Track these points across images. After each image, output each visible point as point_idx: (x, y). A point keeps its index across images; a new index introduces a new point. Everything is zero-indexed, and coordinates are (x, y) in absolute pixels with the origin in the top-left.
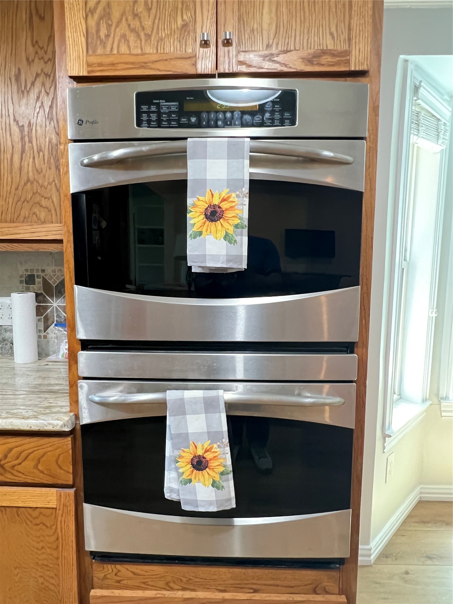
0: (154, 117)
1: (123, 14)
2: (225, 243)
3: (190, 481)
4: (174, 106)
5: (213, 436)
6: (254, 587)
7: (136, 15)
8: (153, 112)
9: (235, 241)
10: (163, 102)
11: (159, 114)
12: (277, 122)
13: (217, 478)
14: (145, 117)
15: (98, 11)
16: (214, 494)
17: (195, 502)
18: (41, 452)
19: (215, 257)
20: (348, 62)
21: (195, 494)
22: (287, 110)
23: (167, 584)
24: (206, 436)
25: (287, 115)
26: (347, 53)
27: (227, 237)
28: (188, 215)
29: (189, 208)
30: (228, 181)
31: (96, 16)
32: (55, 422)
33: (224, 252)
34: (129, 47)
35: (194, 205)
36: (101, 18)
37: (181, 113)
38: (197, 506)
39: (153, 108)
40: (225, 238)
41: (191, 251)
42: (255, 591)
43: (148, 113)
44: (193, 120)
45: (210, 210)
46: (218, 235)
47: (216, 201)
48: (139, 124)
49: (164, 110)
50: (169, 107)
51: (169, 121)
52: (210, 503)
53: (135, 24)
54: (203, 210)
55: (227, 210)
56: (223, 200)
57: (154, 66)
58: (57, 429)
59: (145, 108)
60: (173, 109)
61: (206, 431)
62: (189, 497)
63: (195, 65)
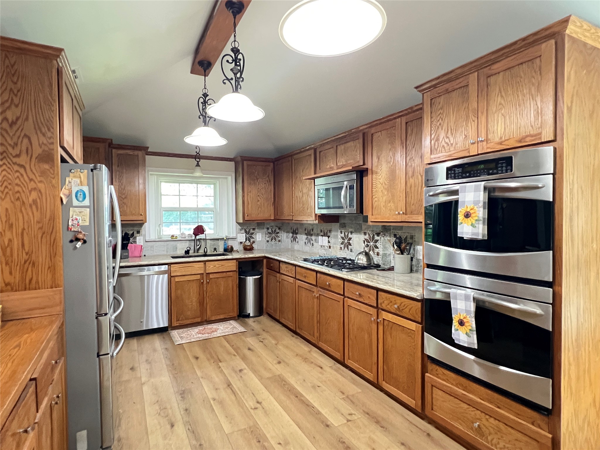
0: (453, 175)
1: (443, 138)
2: (471, 227)
3: (458, 330)
4: (460, 170)
5: (468, 312)
6: (498, 405)
7: (447, 137)
8: (452, 173)
9: (476, 227)
10: (456, 169)
11: (455, 174)
12: (504, 171)
13: (468, 331)
14: (449, 176)
15: (435, 138)
16: (466, 338)
17: (459, 340)
18: (411, 306)
19: (467, 233)
20: (540, 138)
21: (459, 336)
22: (509, 166)
23: (457, 384)
24: (465, 311)
25: (509, 167)
26: (540, 134)
27: (472, 225)
28: (459, 216)
29: (459, 213)
30: (474, 201)
31: (434, 140)
32: (415, 294)
33: (470, 231)
34: (445, 150)
35: (460, 212)
36: (436, 141)
37: (462, 173)
38: (460, 342)
39: (453, 172)
40: (471, 225)
41: (459, 230)
42: (499, 407)
43: (451, 174)
44: (468, 175)
45: (466, 213)
46: (469, 224)
47: (468, 210)
48: (447, 179)
49: (457, 172)
50: (458, 170)
51: (458, 176)
52: (465, 342)
53: (447, 140)
54: (463, 214)
55: (472, 213)
56: (471, 209)
57: (453, 155)
58: (415, 297)
59: (449, 172)
60: (460, 171)
61: (464, 308)
62: (457, 337)
63: (469, 152)
